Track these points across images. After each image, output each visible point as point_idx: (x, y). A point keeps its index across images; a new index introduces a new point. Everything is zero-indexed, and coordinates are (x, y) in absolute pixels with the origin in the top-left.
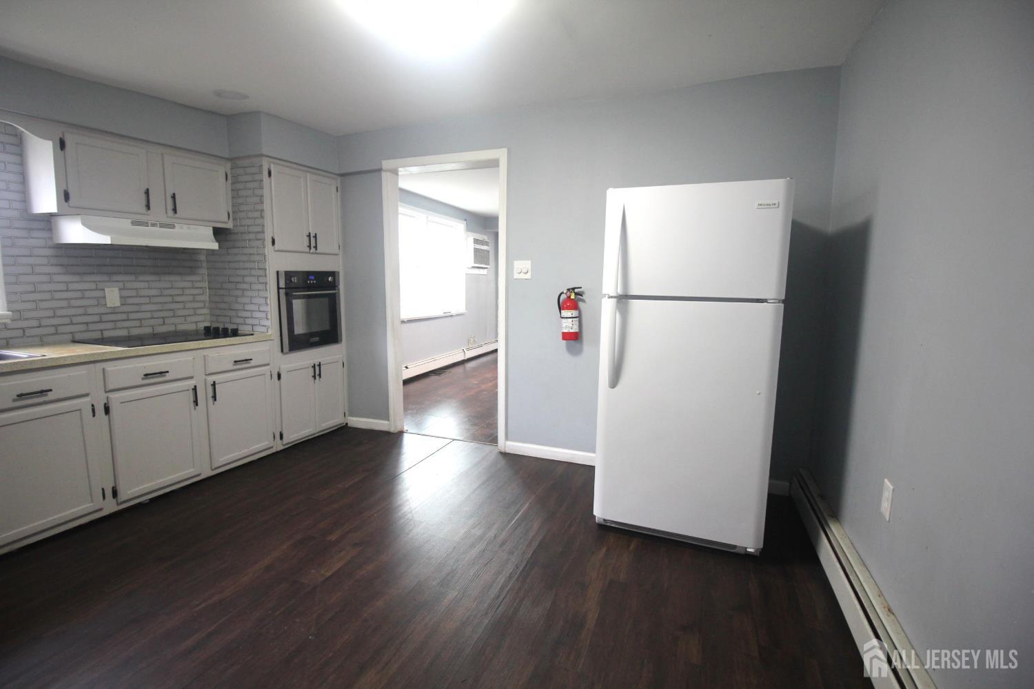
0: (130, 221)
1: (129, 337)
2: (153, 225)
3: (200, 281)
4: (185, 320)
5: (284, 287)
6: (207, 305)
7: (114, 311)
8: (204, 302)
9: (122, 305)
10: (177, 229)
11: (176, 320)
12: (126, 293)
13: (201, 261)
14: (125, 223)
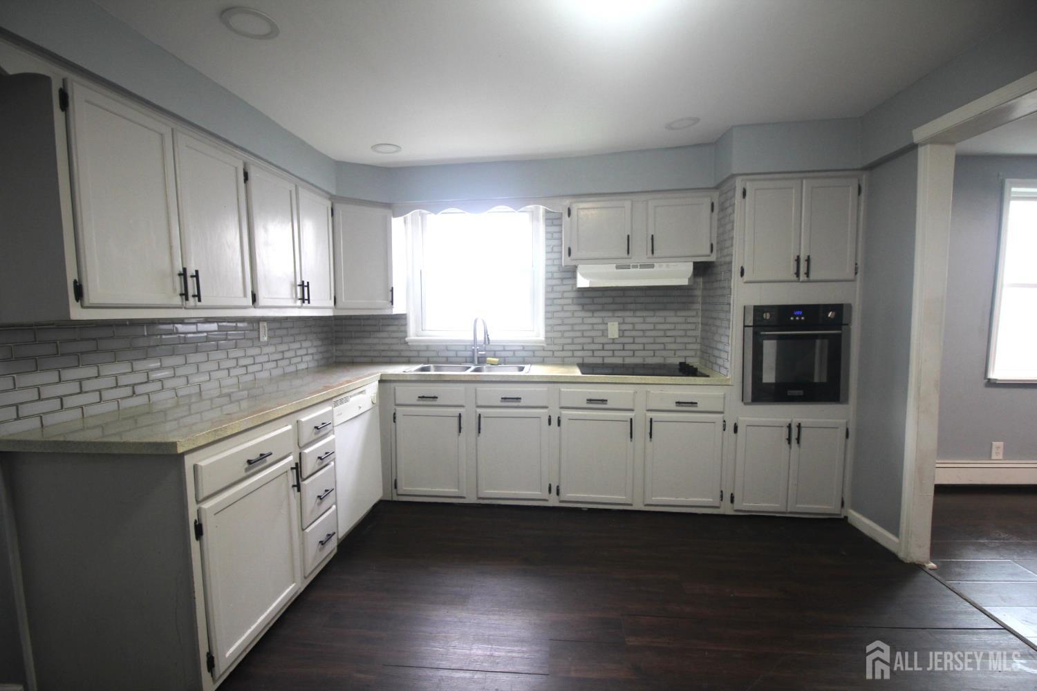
0: (615, 265)
1: (623, 365)
2: (635, 267)
3: (693, 317)
4: (675, 354)
5: (751, 324)
6: (699, 341)
7: (613, 341)
8: (696, 337)
9: (619, 336)
10: (657, 268)
11: (665, 353)
12: (624, 327)
13: (696, 296)
14: (611, 268)
